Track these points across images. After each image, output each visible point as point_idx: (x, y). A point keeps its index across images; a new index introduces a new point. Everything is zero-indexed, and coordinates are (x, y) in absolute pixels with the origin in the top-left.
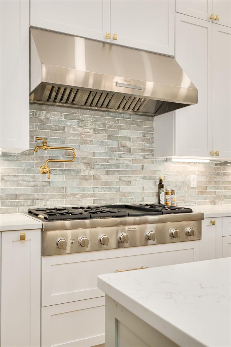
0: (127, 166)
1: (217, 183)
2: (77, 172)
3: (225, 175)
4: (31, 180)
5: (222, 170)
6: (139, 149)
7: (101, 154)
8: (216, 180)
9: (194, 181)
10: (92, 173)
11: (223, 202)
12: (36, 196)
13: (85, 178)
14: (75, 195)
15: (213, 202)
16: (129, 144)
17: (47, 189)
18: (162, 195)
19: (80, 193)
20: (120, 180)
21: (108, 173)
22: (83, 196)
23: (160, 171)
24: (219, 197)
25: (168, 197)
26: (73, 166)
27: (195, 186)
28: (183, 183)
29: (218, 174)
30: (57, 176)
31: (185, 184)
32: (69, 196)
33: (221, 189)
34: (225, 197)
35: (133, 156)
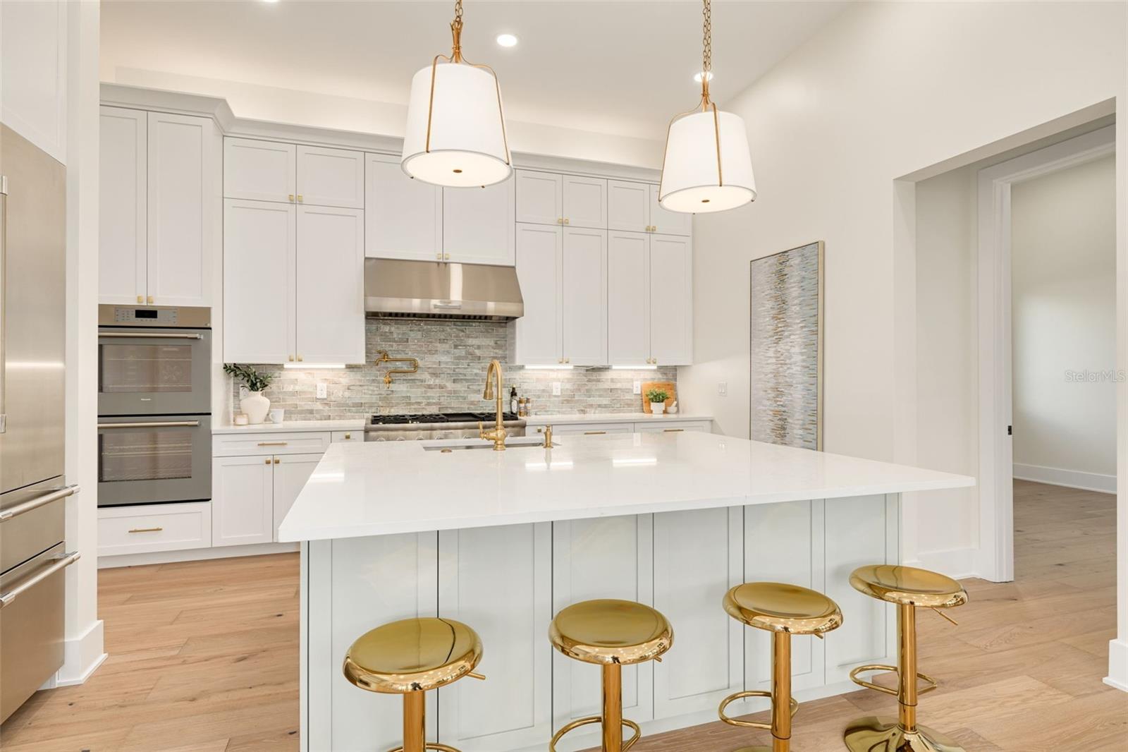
0: (476, 374)
1: (588, 391)
2: (422, 381)
3: (599, 381)
4: (375, 389)
5: (595, 376)
6: (490, 357)
7: (447, 363)
8: (586, 388)
9: (557, 389)
10: (438, 381)
11: (597, 412)
12: (380, 403)
13: (429, 387)
14: (419, 403)
15: (583, 412)
16: (478, 352)
17: (391, 398)
18: (515, 403)
19: (424, 401)
20: (468, 388)
21: (454, 381)
22: (428, 404)
23: (515, 379)
24: (591, 406)
25: (522, 405)
26: (417, 376)
27: (559, 394)
28: (543, 391)
29: (589, 381)
30: (401, 386)
31: (547, 392)
32: (413, 404)
33: (594, 397)
34: (600, 406)
35: (483, 364)
